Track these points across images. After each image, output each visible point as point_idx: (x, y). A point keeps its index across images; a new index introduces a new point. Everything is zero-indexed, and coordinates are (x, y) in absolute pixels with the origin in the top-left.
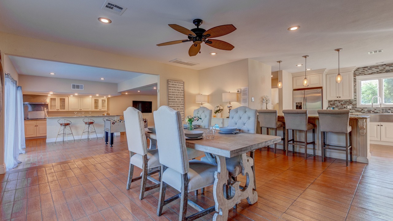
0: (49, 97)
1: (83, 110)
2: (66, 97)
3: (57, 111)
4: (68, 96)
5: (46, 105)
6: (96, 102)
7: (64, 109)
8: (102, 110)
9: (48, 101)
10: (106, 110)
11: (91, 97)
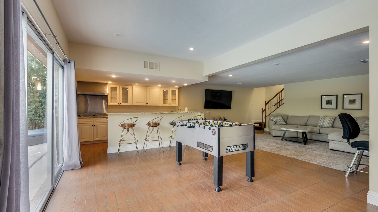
0: (109, 85)
1: (149, 104)
2: (130, 86)
3: (118, 105)
4: (132, 86)
5: (105, 97)
6: (165, 93)
7: (127, 103)
8: (172, 105)
9: (107, 90)
10: (177, 105)
11: (159, 86)
